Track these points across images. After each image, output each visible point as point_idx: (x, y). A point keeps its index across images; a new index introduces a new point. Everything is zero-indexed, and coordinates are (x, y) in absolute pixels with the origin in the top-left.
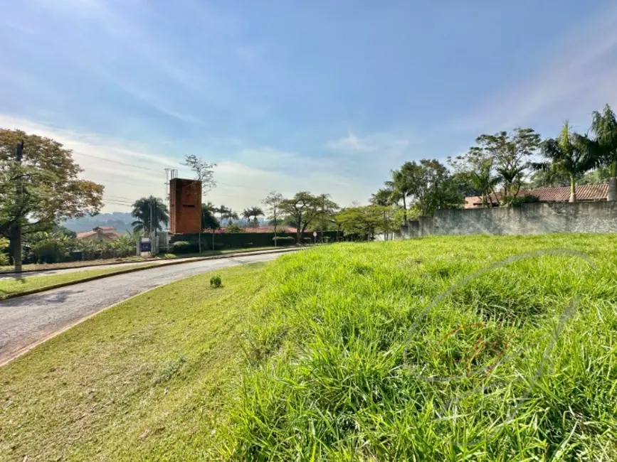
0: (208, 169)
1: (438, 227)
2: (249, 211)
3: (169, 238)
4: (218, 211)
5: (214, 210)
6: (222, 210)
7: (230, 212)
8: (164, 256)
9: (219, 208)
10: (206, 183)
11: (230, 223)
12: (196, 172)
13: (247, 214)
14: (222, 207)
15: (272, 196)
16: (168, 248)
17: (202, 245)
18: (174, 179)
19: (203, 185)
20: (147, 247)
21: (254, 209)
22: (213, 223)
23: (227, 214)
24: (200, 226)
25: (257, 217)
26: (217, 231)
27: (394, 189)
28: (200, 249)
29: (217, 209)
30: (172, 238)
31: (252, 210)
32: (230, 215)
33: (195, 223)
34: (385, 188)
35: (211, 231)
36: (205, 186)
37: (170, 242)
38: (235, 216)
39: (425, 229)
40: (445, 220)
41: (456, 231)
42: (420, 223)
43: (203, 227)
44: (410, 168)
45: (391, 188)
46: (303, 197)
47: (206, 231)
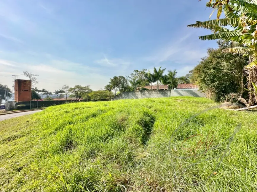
0: (35, 77)
1: (123, 97)
2: (58, 91)
3: (15, 104)
4: (41, 91)
5: (39, 91)
6: (43, 91)
7: (47, 92)
8: (12, 110)
9: (42, 90)
10: (33, 82)
11: (48, 97)
12: (29, 78)
13: (57, 93)
14: (43, 90)
15: (65, 87)
16: (14, 107)
17: (31, 106)
18: (17, 80)
19: (32, 82)
20: (3, 108)
21: (60, 91)
22: (37, 97)
23: (46, 93)
24: (31, 98)
25: (62, 94)
26: (39, 100)
27: (111, 85)
28: (31, 107)
29: (40, 90)
30: (16, 103)
31: (59, 91)
32: (48, 93)
33: (28, 97)
34: (109, 84)
35: (36, 100)
36: (33, 83)
37: (15, 105)
38: (50, 94)
39: (120, 98)
40: (125, 95)
41: (128, 98)
42: (119, 96)
43: (32, 99)
44: (116, 78)
45: (110, 84)
46: (78, 87)
47: (34, 100)
